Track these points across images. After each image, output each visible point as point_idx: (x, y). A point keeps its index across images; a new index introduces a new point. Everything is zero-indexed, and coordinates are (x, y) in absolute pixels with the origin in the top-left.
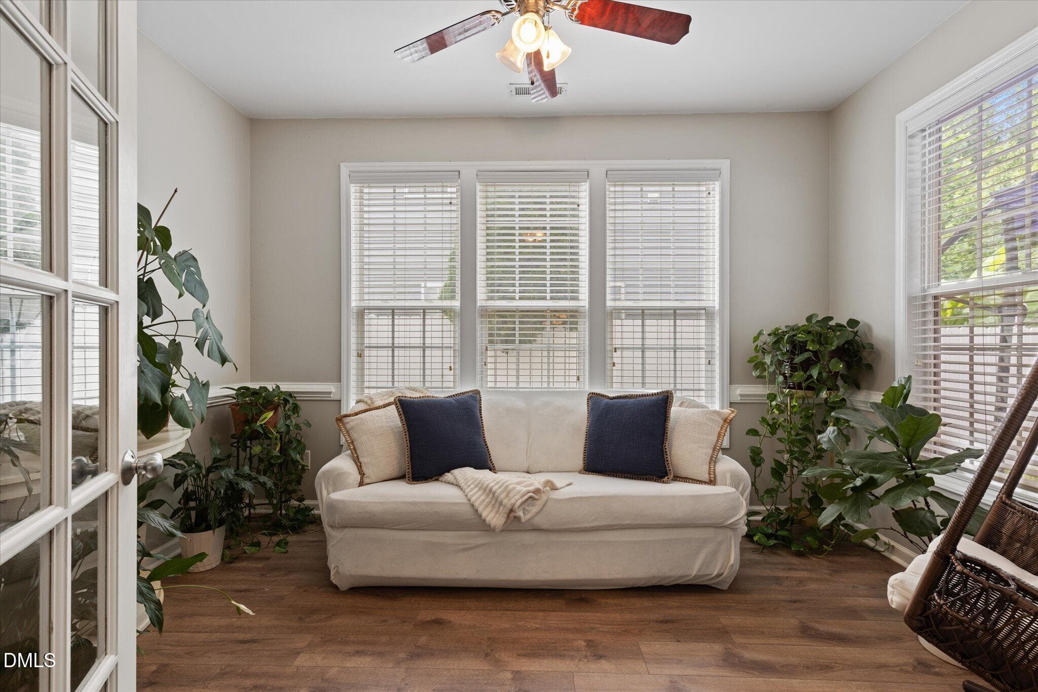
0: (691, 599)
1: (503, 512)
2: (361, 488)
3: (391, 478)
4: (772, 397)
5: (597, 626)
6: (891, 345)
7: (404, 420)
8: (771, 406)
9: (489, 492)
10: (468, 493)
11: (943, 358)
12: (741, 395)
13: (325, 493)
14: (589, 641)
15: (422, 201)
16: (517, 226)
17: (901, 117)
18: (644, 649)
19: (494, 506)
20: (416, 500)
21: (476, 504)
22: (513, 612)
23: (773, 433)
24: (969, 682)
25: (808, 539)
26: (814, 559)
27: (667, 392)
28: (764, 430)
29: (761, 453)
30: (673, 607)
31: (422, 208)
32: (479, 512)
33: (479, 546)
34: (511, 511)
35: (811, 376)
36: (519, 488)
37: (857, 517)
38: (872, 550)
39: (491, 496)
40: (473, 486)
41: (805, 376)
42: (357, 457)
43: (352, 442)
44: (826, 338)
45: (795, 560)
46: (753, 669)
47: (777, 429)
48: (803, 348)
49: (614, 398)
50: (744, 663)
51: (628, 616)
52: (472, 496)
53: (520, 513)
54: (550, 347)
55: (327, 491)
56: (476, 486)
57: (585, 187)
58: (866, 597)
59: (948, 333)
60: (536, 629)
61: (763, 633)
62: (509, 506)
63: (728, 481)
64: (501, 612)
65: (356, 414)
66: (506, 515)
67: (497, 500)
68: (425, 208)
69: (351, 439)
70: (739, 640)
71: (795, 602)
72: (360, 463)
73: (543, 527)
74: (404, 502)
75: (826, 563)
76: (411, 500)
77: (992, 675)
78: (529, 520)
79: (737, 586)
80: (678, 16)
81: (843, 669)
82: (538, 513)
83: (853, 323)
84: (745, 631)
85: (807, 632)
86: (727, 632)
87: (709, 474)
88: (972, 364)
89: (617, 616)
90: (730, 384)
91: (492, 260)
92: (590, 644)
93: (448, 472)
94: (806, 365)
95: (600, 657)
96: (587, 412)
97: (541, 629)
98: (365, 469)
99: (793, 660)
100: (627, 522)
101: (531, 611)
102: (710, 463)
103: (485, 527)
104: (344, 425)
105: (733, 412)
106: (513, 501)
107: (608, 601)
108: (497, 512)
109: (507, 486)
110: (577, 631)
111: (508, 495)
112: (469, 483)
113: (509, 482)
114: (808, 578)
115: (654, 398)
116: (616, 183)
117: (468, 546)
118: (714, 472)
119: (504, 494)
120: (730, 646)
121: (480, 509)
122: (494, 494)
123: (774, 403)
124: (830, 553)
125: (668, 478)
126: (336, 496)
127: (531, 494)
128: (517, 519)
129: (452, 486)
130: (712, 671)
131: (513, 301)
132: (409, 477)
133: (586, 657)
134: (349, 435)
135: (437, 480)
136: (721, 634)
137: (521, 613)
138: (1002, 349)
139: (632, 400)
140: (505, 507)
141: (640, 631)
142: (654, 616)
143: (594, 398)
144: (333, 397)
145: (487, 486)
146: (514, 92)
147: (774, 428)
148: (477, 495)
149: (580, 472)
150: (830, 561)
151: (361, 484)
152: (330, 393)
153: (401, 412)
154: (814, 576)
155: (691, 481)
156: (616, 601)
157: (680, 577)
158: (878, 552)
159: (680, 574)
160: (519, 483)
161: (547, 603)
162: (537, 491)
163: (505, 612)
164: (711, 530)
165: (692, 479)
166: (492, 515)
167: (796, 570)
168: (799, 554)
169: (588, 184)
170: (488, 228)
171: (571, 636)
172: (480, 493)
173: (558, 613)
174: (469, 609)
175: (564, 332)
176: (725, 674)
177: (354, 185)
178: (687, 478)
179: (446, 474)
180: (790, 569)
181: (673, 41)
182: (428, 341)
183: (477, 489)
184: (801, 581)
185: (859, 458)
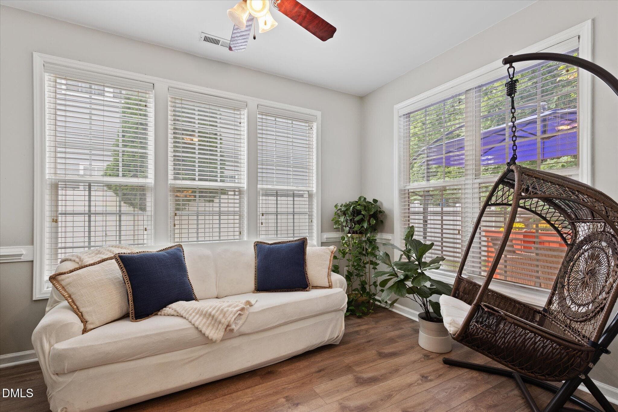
0: (325, 354)
1: (222, 328)
2: (86, 335)
3: (113, 319)
4: (343, 238)
5: (286, 386)
6: (392, 211)
7: (125, 272)
8: (342, 243)
9: (209, 316)
10: (191, 320)
11: (411, 217)
12: (326, 238)
13: (46, 346)
14: (286, 397)
15: (88, 100)
16: (197, 130)
17: (397, 107)
18: (317, 390)
19: (213, 325)
20: (148, 333)
21: (200, 327)
22: (229, 395)
23: (344, 257)
24: (444, 358)
25: (363, 308)
26: (366, 318)
27: (304, 238)
28: (340, 256)
29: (339, 268)
30: (320, 361)
31: (88, 106)
32: (203, 332)
33: (201, 356)
34: (228, 326)
35: (363, 227)
36: (230, 309)
37: (401, 294)
38: (384, 308)
39: (210, 318)
40: (194, 314)
41: (360, 227)
42: (77, 307)
43: (70, 296)
44: (369, 208)
45: (359, 321)
46: (370, 382)
47: (345, 255)
48: (359, 213)
49: (272, 244)
50: (366, 380)
51: (299, 374)
52: (196, 321)
53: (233, 326)
54: (199, 213)
55: (50, 343)
56: (197, 314)
57: (245, 112)
58: (393, 331)
59: (413, 206)
60: (251, 401)
61: (365, 362)
62: (227, 323)
63: (338, 285)
64: (221, 398)
65: (71, 271)
66: (224, 330)
67: (216, 320)
68: (90, 106)
69: (68, 294)
70: (357, 369)
71: (369, 341)
72: (81, 313)
73: (247, 332)
74: (136, 338)
75: (371, 319)
76: (143, 334)
77: (488, 352)
78: (238, 329)
79: (345, 340)
80: (331, 26)
81: (402, 369)
82: (243, 324)
83: (375, 201)
84: (359, 363)
85: (382, 356)
86: (350, 367)
87: (329, 283)
88: (442, 220)
89: (293, 377)
90: (322, 232)
91: (177, 151)
92: (288, 399)
93: (165, 307)
94: (360, 222)
95: (297, 405)
96: (254, 254)
97: (254, 400)
98: (87, 317)
99: (383, 371)
100: (296, 318)
101: (241, 390)
102: (328, 277)
103: (208, 341)
104: (58, 282)
105: (335, 247)
106: (229, 319)
107: (285, 369)
108: (217, 329)
109: (222, 310)
110: (276, 393)
111: (224, 315)
112: (190, 313)
113: (223, 306)
114: (368, 328)
115: (297, 242)
116: (263, 113)
117: (192, 359)
118: (331, 281)
119: (221, 316)
120: (355, 374)
121: (204, 330)
122: (213, 317)
123: (344, 242)
124: (372, 314)
125: (309, 288)
126: (61, 346)
127: (239, 312)
128: (232, 330)
129: (172, 317)
130: (355, 390)
131: (195, 181)
132: (132, 317)
133: (289, 408)
134: (65, 290)
135: (157, 314)
136: (349, 369)
137: (235, 394)
138: (423, 213)
139: (284, 245)
140: (223, 324)
141: (310, 381)
142: (313, 370)
143: (258, 246)
144: (23, 258)
145: (207, 312)
146: (203, 39)
147: (344, 254)
148: (199, 320)
149: (253, 292)
150: (372, 318)
151: (85, 331)
152: (21, 255)
153: (122, 266)
154: (371, 326)
155: (319, 288)
156: (289, 367)
157: (321, 343)
158: (387, 309)
159: (320, 341)
160: (229, 306)
161: (249, 382)
162: (242, 309)
163: (224, 397)
164: (334, 314)
165: (320, 287)
166: (213, 331)
167: (362, 325)
168: (359, 317)
169: (246, 111)
170: (175, 129)
171: (274, 398)
172: (201, 318)
173: (259, 386)
174: (196, 404)
175: (204, 203)
176: (361, 390)
177: (47, 74)
178: (317, 287)
179: (164, 309)
180: (359, 326)
181: (324, 39)
182: (93, 209)
183: (198, 316)
184: (367, 331)
185: (401, 266)
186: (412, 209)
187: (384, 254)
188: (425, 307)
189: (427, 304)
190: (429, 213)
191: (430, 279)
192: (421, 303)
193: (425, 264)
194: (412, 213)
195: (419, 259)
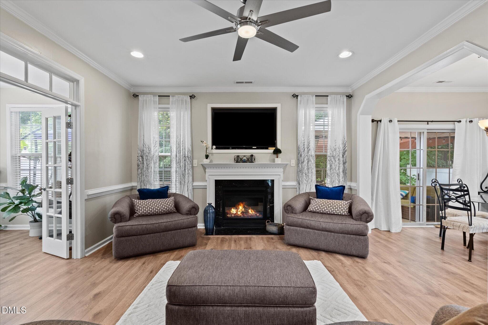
17: (8, 105)
185: (17, 198)
186: (21, 168)
187: (5, 193)
188: (33, 217)
189: (35, 215)
190: (37, 170)
191: (36, 202)
192: (31, 215)
193: (34, 196)
194: (22, 170)
195: (29, 193)
